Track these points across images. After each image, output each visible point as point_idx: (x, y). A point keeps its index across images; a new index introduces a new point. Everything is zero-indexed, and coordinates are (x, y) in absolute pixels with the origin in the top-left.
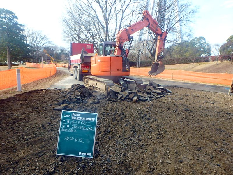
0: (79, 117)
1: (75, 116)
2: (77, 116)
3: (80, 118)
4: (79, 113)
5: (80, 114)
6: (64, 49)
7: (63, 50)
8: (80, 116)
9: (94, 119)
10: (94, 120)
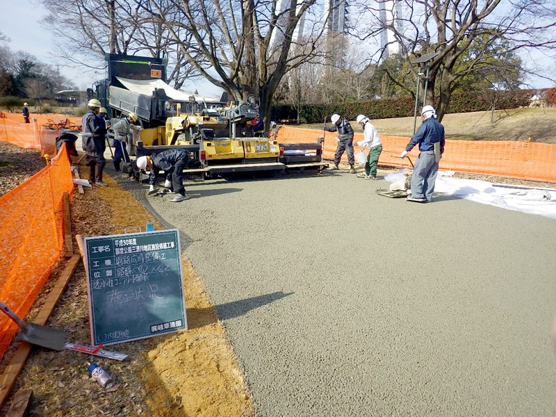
0: (132, 245)
1: (123, 247)
2: (129, 246)
3: (138, 247)
4: (132, 237)
5: (135, 240)
6: (34, 62)
7: (31, 65)
8: (135, 244)
9: (172, 243)
10: (173, 246)
